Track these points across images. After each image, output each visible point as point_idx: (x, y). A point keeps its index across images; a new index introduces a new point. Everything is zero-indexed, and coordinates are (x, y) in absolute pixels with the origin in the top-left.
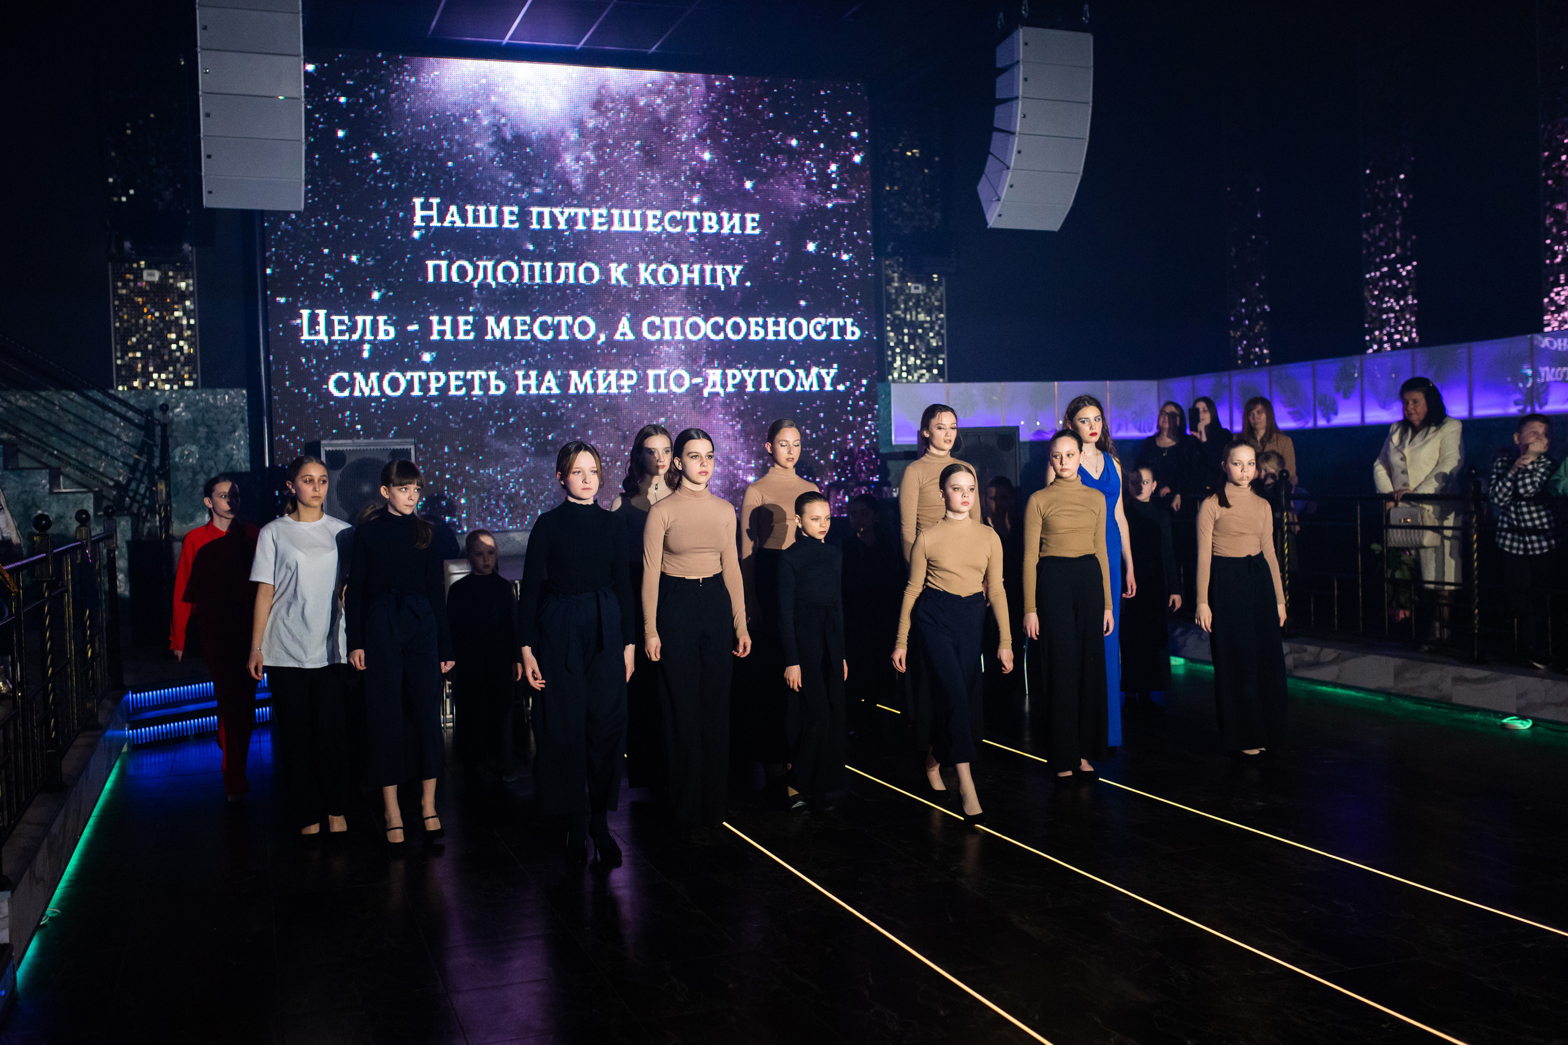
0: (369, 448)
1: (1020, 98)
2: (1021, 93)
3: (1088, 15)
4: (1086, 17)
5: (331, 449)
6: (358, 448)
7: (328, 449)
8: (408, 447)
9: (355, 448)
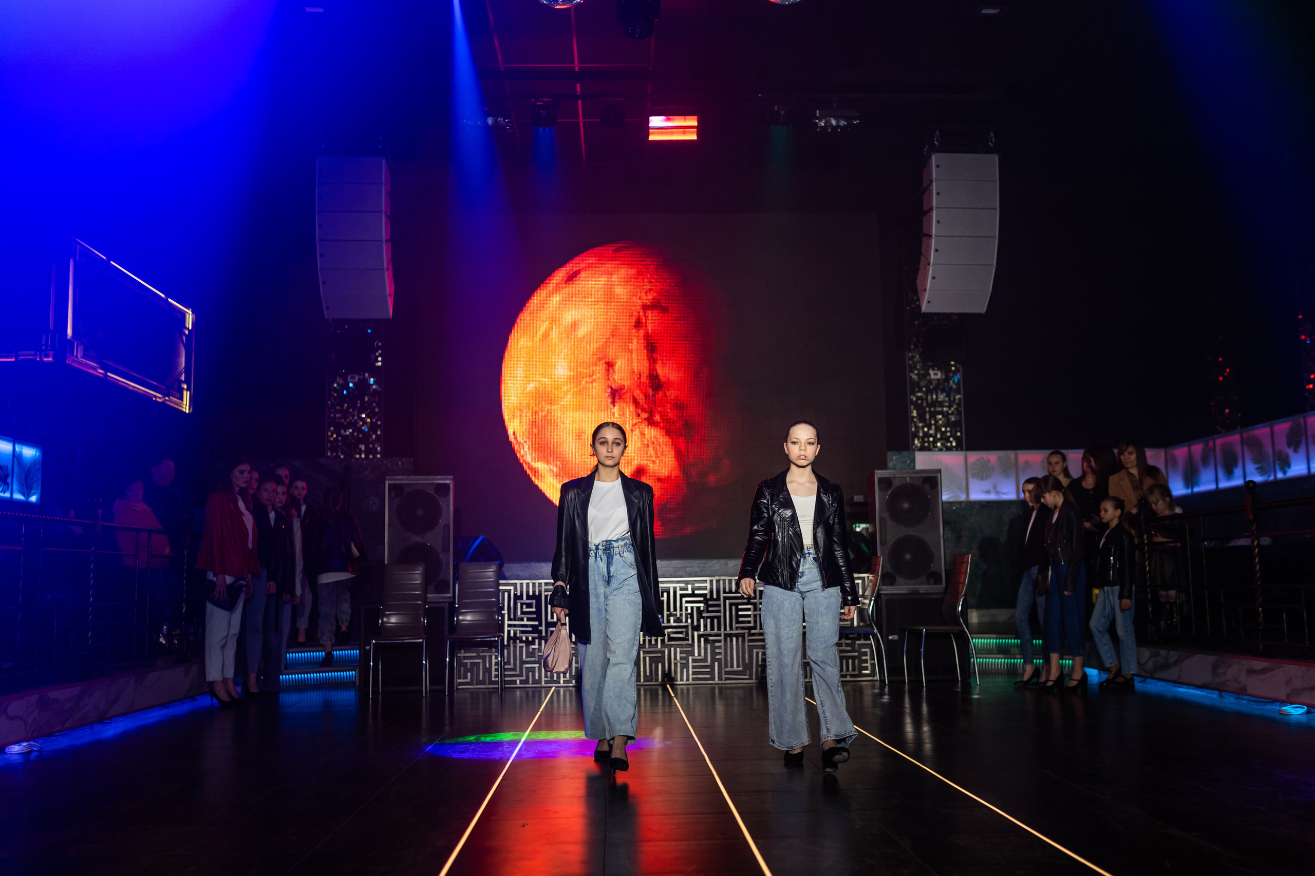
0: (419, 482)
1: (934, 208)
2: (934, 204)
3: (993, 140)
4: (992, 142)
5: (392, 482)
6: (412, 482)
7: (390, 482)
8: (448, 482)
9: (409, 482)
